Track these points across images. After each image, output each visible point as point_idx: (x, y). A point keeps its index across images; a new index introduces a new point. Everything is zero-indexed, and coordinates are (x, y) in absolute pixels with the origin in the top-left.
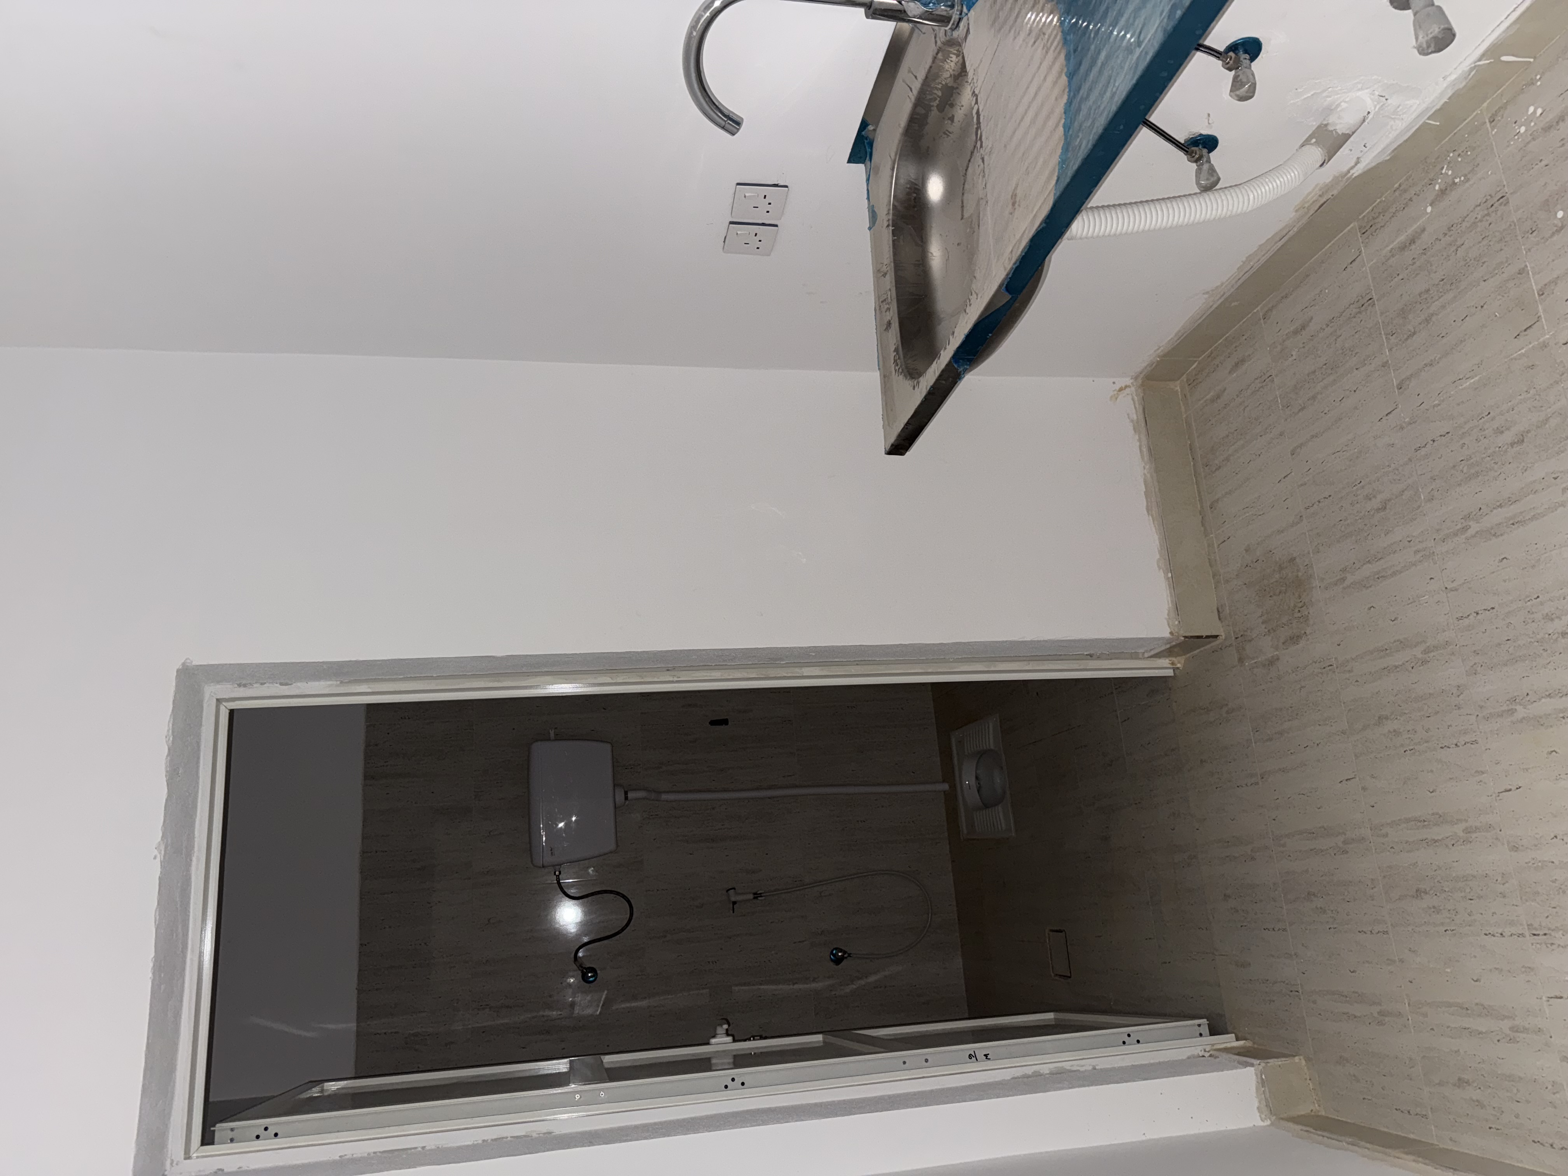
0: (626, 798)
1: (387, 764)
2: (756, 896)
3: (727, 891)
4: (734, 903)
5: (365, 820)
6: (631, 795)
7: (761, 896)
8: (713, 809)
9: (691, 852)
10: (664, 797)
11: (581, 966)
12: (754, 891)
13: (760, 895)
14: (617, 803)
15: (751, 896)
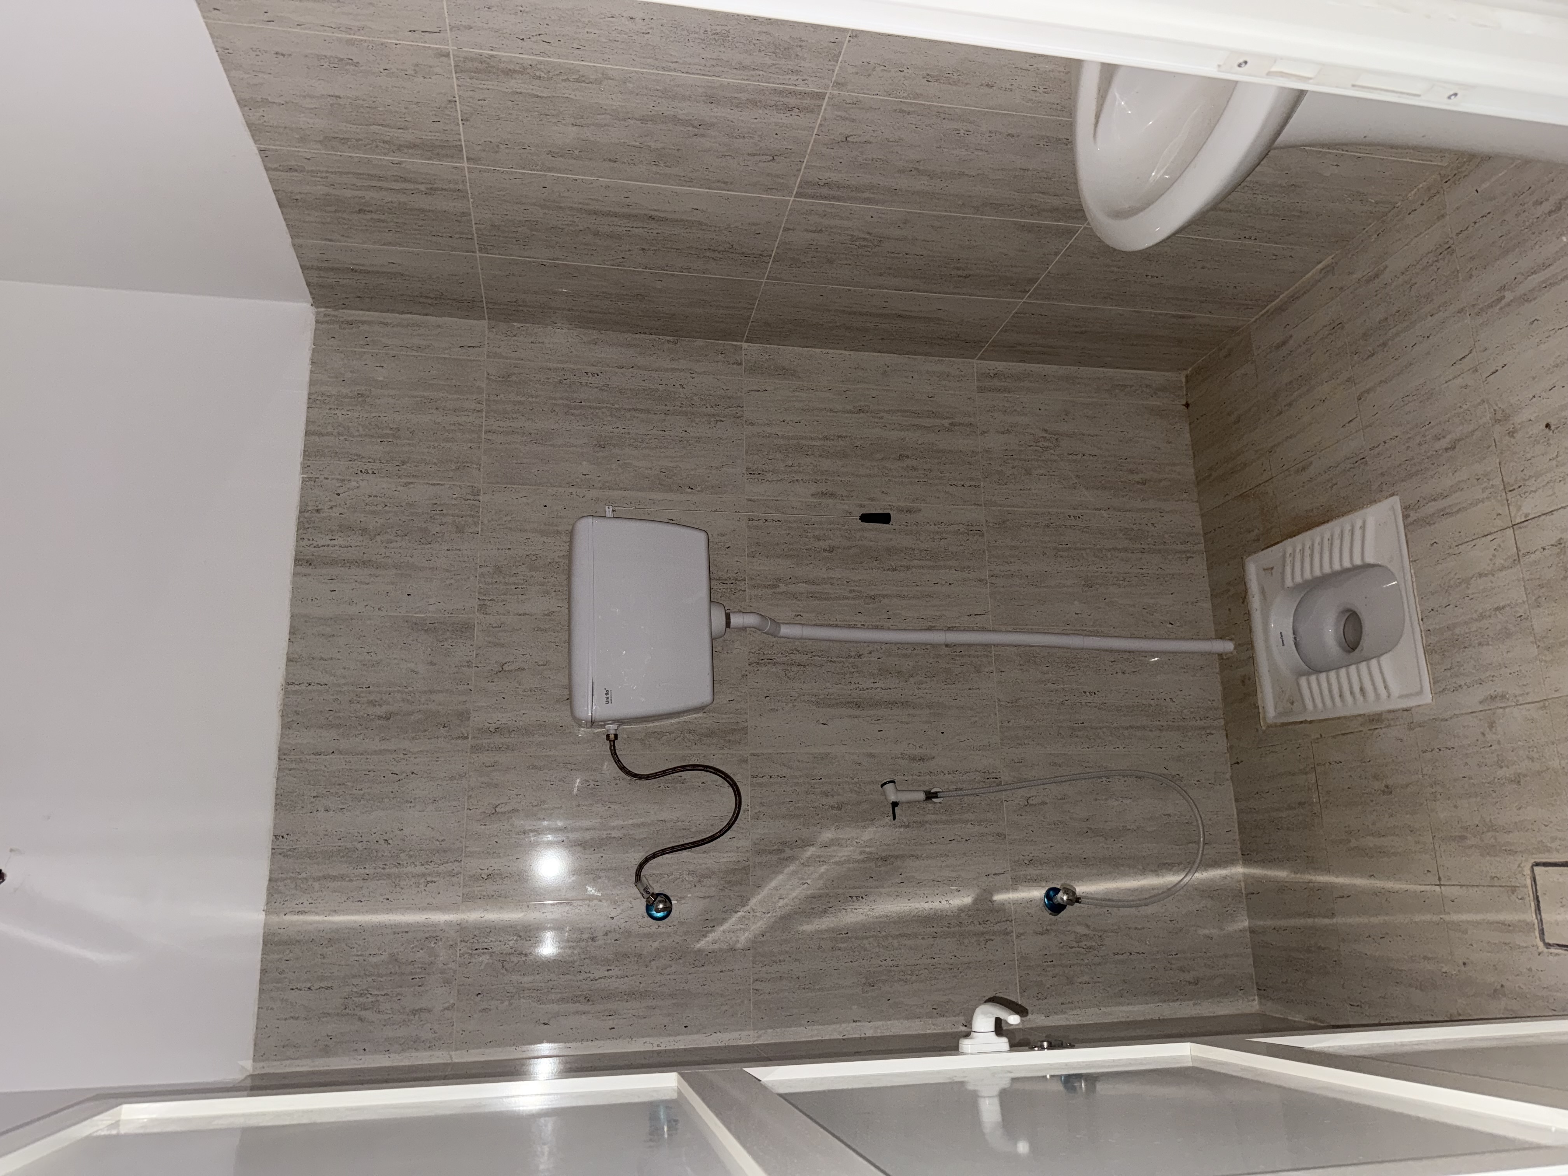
0: (728, 624)
1: (333, 542)
2: (930, 796)
3: (882, 786)
4: (895, 804)
5: (293, 632)
6: (736, 620)
7: (937, 797)
8: (859, 656)
9: (825, 722)
10: (785, 630)
11: (646, 890)
12: (926, 789)
13: (936, 795)
14: (713, 634)
15: (922, 796)
